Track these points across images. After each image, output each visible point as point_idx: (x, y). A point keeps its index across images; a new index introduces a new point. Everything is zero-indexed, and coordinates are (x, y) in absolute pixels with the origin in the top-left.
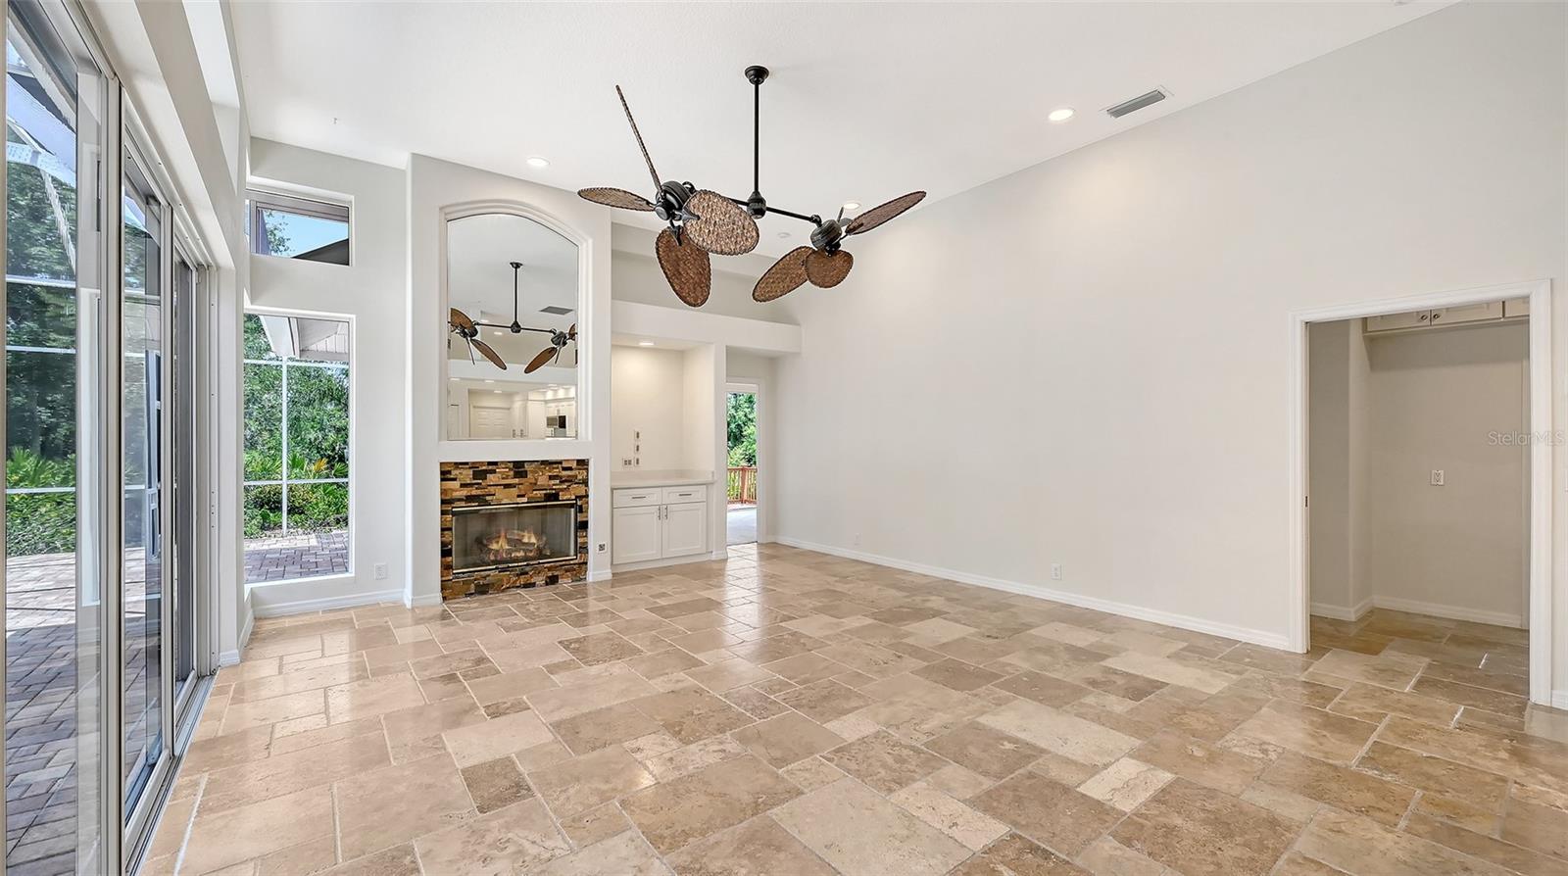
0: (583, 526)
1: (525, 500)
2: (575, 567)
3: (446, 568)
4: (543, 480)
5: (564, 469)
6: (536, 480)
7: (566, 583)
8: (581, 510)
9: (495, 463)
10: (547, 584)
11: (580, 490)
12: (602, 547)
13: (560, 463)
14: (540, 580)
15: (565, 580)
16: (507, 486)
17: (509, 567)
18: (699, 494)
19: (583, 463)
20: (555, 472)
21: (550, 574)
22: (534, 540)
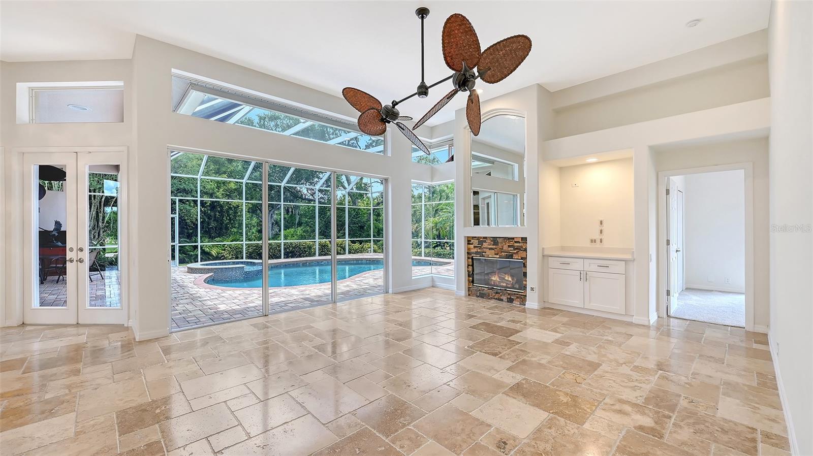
0: (525, 275)
1: (498, 256)
2: (522, 296)
3: (470, 282)
4: (505, 248)
5: (516, 242)
6: (503, 247)
7: (516, 303)
8: (524, 266)
9: (486, 238)
10: (508, 302)
11: (524, 255)
12: (533, 289)
13: (513, 239)
14: (504, 298)
15: (517, 303)
16: (490, 249)
17: (493, 288)
18: (618, 266)
19: (524, 240)
20: (511, 243)
21: (509, 297)
22: (510, 279)
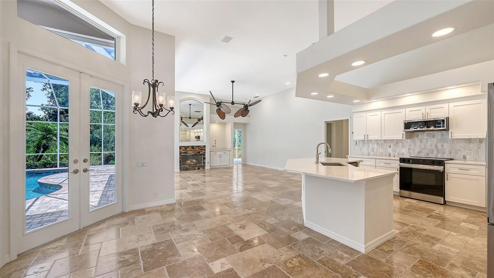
0: (204, 158)
1: (194, 153)
2: (203, 166)
3: (180, 165)
4: (197, 149)
5: (201, 147)
7: (201, 169)
8: (204, 155)
9: (189, 146)
11: (204, 152)
12: (208, 163)
13: (200, 146)
14: (197, 168)
16: (191, 150)
17: (191, 166)
18: (228, 153)
19: (205, 146)
20: (199, 148)
22: (195, 161)
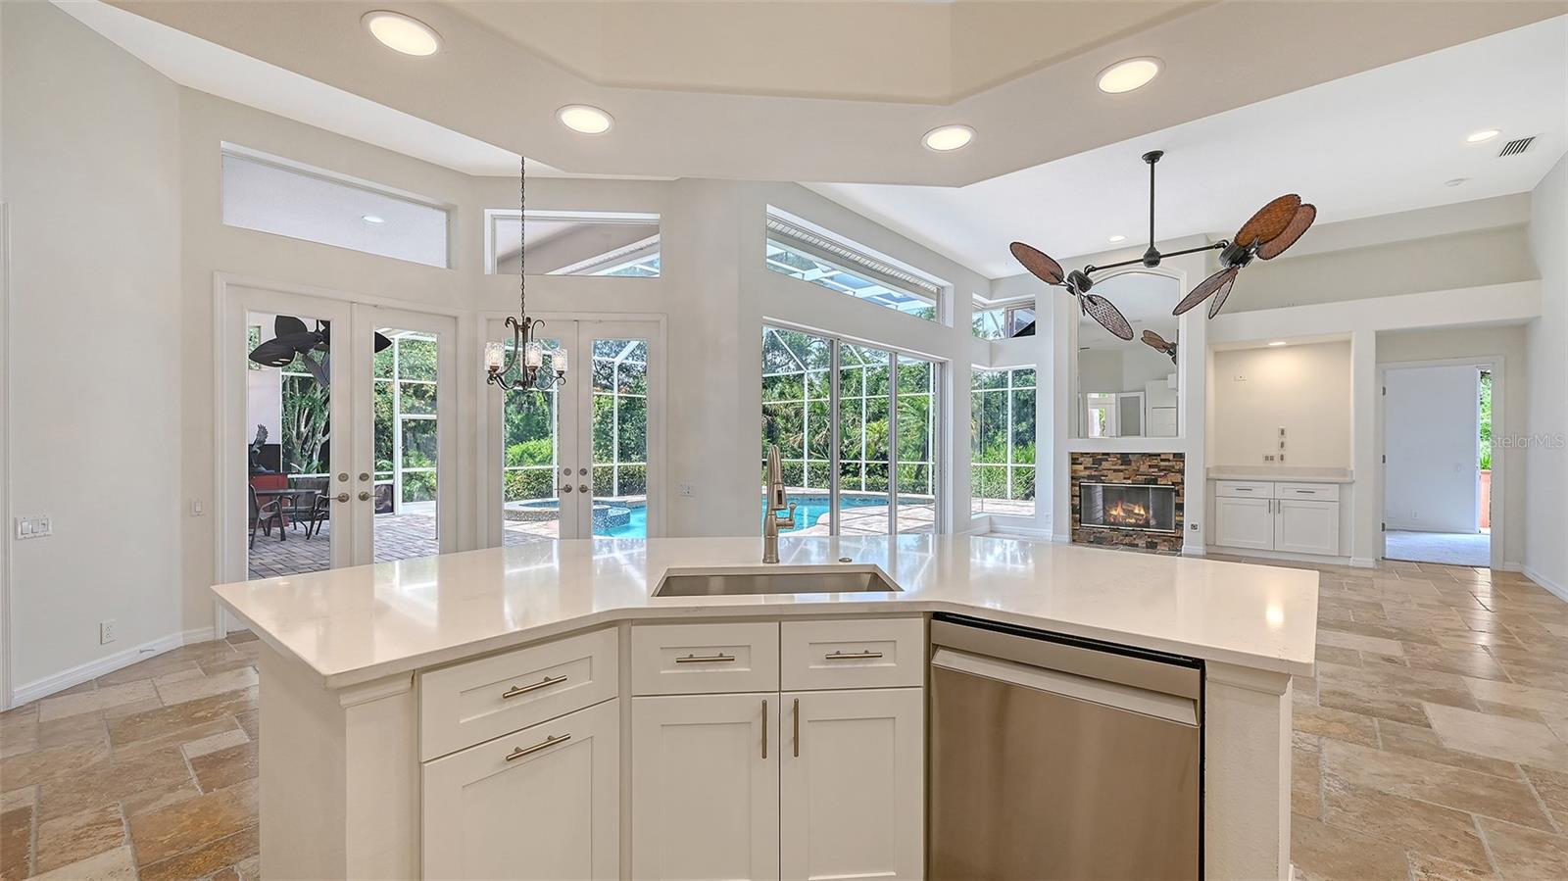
0: (1180, 507)
1: (1130, 482)
2: (1174, 538)
3: (1075, 521)
4: (1144, 468)
5: (1162, 460)
6: (1139, 467)
8: (1178, 494)
9: (1108, 454)
10: (1147, 547)
11: (1177, 478)
12: (1195, 527)
13: (1159, 455)
14: (1141, 543)
15: (1163, 548)
16: (1115, 471)
17: (1120, 529)
18: (1329, 491)
19: (1180, 457)
20: (1154, 462)
21: (1149, 540)
22: (1143, 512)
